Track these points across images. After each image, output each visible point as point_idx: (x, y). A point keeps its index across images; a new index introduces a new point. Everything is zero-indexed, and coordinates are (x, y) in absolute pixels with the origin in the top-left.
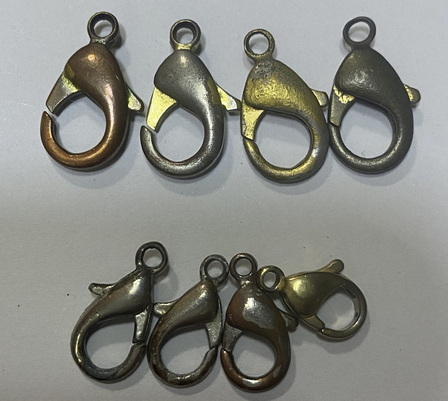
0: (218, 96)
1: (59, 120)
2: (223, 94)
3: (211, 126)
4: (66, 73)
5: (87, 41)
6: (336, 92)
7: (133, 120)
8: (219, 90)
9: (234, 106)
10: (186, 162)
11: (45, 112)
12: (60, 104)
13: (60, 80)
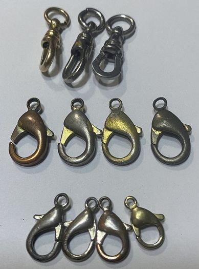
0: (92, 129)
1: (17, 146)
2: (94, 128)
3: (89, 141)
4: (19, 124)
5: (27, 110)
6: (153, 130)
7: (50, 142)
8: (93, 126)
9: (99, 133)
10: (78, 157)
11: (10, 142)
12: (17, 138)
13: (16, 128)
